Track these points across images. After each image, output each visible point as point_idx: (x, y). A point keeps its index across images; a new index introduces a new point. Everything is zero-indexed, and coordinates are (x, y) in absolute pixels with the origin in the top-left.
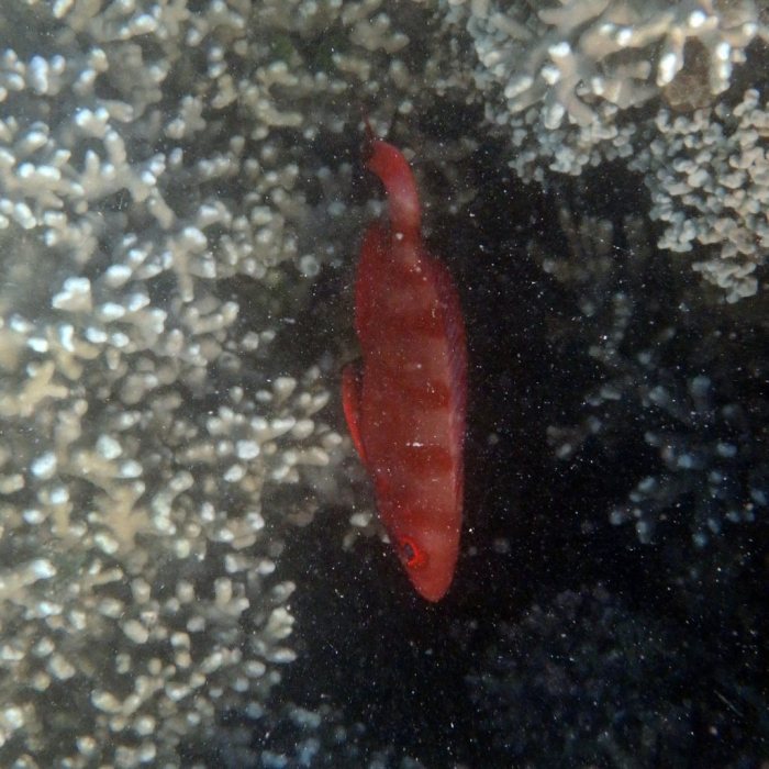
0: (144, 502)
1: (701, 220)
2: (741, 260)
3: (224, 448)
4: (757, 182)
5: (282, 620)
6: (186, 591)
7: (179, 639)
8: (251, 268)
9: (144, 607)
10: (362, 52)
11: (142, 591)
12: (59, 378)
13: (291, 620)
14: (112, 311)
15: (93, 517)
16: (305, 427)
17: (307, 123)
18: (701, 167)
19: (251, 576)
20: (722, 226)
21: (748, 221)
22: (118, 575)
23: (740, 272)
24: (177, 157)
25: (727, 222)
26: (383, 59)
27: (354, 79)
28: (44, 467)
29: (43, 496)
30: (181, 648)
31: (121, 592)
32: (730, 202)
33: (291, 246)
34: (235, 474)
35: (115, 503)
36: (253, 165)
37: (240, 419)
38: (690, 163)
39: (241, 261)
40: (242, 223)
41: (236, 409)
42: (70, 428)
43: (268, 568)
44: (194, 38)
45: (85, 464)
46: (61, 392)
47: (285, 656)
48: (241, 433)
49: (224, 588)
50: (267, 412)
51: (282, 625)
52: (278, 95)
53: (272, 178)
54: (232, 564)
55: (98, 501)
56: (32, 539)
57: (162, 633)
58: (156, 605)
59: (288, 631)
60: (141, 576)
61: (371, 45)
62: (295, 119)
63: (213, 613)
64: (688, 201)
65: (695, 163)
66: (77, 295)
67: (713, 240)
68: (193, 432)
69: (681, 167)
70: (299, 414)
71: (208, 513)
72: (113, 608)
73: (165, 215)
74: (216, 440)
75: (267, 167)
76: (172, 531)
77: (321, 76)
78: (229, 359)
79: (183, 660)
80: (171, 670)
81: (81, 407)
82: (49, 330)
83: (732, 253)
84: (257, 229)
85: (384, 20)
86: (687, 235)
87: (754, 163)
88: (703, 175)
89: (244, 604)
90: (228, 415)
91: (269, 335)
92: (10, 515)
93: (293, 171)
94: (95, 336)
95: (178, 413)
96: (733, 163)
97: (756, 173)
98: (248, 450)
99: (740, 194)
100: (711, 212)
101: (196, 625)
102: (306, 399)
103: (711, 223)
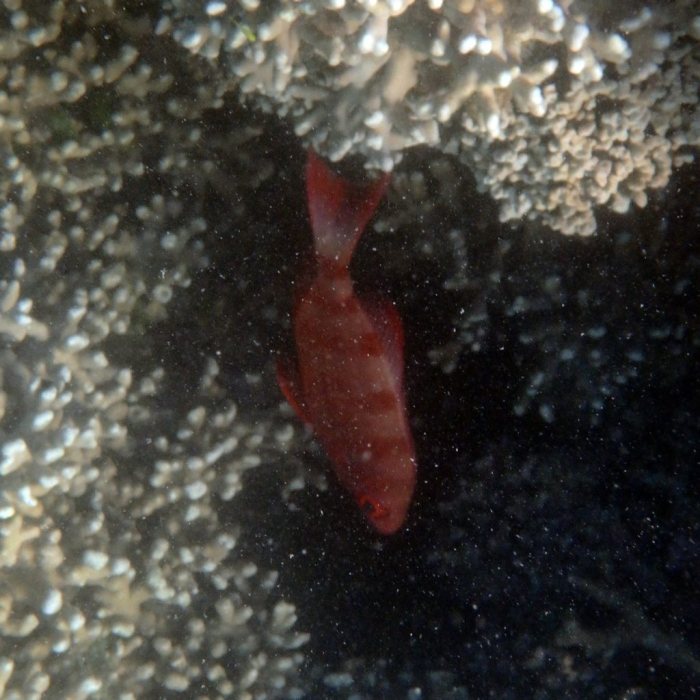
0: (140, 580)
1: (534, 192)
2: (579, 214)
3: (174, 496)
4: (579, 157)
5: (285, 612)
6: (198, 627)
7: (215, 673)
8: (122, 328)
9: (172, 657)
11: (165, 647)
12: (29, 521)
13: (291, 608)
14: (53, 455)
15: (102, 614)
16: (230, 444)
18: (521, 153)
19: (239, 582)
20: (555, 197)
21: (578, 185)
22: (138, 642)
23: (580, 222)
25: (559, 192)
27: (136, 126)
28: (53, 604)
29: (62, 626)
30: (220, 680)
31: (147, 654)
33: (141, 287)
35: (114, 593)
36: (77, 232)
37: (176, 466)
38: (509, 154)
39: (112, 325)
40: (98, 294)
41: (168, 457)
42: (53, 557)
43: (251, 570)
45: (79, 578)
46: (34, 533)
47: (301, 639)
48: (180, 480)
49: (226, 608)
50: (194, 450)
51: (288, 616)
52: (76, 167)
53: (99, 236)
54: (221, 583)
55: (99, 597)
57: (195, 672)
58: (179, 651)
59: (294, 619)
60: (159, 635)
61: (141, 92)
62: (100, 180)
63: (225, 629)
64: (515, 179)
65: (513, 152)
66: (17, 455)
67: (551, 207)
68: (139, 491)
69: (504, 159)
70: (218, 437)
71: (187, 556)
72: (148, 672)
73: (41, 331)
74: (164, 491)
76: (171, 593)
77: (108, 136)
78: (137, 413)
81: (56, 536)
82: (7, 496)
83: (572, 213)
84: (111, 292)
85: (146, 71)
86: (525, 207)
87: (571, 143)
88: (524, 159)
89: (248, 613)
90: (165, 467)
91: (159, 373)
92: (38, 651)
93: (114, 220)
94: (49, 483)
95: (118, 479)
96: (553, 149)
97: (575, 150)
98: (197, 490)
99: (565, 168)
100: (539, 184)
101: (219, 651)
102: (220, 420)
103: (544, 193)
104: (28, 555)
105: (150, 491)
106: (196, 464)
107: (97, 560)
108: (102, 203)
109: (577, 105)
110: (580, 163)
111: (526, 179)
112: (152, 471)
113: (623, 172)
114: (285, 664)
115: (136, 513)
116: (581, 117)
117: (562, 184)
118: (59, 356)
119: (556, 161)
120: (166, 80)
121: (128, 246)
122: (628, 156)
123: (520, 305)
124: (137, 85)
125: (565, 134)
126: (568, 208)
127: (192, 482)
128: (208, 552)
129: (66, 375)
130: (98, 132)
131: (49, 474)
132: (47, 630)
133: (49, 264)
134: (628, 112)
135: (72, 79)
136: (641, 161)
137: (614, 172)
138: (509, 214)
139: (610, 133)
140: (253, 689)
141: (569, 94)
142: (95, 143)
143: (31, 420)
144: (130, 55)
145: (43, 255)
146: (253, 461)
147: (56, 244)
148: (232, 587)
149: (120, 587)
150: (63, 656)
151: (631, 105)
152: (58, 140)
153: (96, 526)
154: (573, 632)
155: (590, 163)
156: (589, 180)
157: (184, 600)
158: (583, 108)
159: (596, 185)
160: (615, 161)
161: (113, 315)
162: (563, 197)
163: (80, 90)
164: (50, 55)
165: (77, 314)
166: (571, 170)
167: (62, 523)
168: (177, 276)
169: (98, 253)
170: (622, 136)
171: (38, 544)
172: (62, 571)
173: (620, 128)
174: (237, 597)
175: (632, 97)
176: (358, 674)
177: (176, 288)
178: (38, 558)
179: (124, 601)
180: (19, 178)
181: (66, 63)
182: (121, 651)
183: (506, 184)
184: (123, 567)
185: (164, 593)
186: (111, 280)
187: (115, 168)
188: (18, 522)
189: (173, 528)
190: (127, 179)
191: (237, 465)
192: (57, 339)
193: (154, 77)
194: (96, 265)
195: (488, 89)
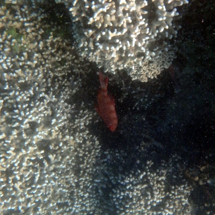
0: (74, 139)
3: (78, 125)
5: (97, 142)
7: (87, 153)
9: (80, 151)
10: (69, 61)
11: (78, 149)
12: (56, 131)
13: (98, 142)
14: (60, 121)
15: (68, 145)
16: (87, 116)
17: (65, 73)
19: (89, 138)
20: (141, 77)
24: (52, 89)
25: (142, 76)
26: (73, 61)
27: (69, 64)
28: (61, 144)
29: (63, 148)
30: (88, 154)
31: (75, 150)
32: (142, 74)
33: (71, 90)
34: (82, 128)
35: (70, 142)
36: (60, 82)
37: (79, 120)
39: (67, 97)
40: (64, 92)
41: (77, 118)
42: (60, 137)
43: (91, 136)
44: (46, 71)
45: (65, 140)
46: (57, 133)
47: (100, 147)
48: (79, 122)
49: (88, 142)
50: (81, 117)
51: (98, 143)
52: (60, 72)
53: (64, 82)
54: (87, 138)
55: (68, 142)
56: (64, 154)
57: (84, 153)
58: (81, 150)
59: (99, 143)
60: (77, 147)
61: (70, 59)
62: (64, 74)
63: (88, 146)
64: (134, 74)
66: (54, 121)
67: (141, 78)
68: (73, 124)
70: (85, 115)
71: (81, 134)
72: (76, 153)
75: (62, 81)
78: (71, 111)
79: (89, 155)
80: (88, 157)
81: (61, 133)
82: (53, 128)
84: (66, 92)
86: (136, 78)
87: (144, 68)
88: (136, 71)
89: (91, 143)
90: (77, 120)
91: (75, 105)
92: (59, 152)
93: (66, 80)
94: (60, 125)
95: (69, 122)
96: (141, 69)
97: (145, 69)
98: (82, 124)
99: (143, 72)
100: (138, 74)
101: (87, 149)
102: (85, 112)
103: (139, 76)
104: (56, 136)
105: (74, 124)
106: (82, 120)
107: (68, 137)
108: (64, 77)
109: (145, 62)
110: (146, 71)
111: (136, 74)
112: (75, 121)
113: (153, 72)
114: (98, 151)
115: (72, 128)
116: (146, 64)
117: (143, 75)
118: (59, 104)
119: (142, 71)
120: (74, 57)
121: (68, 84)
122: (154, 70)
123: (134, 92)
124: (69, 58)
125: (143, 67)
126: (144, 78)
127: (81, 123)
128: (84, 133)
129: (61, 107)
130: (63, 66)
131: (60, 124)
132: (60, 148)
133: (56, 88)
134: (154, 63)
135: (59, 58)
136: (156, 71)
137: (151, 73)
138: (133, 79)
139: (151, 66)
140: (93, 155)
141: (144, 61)
142: (63, 67)
143: (56, 115)
144: (68, 53)
145: (55, 86)
146: (91, 118)
147: (57, 85)
148: (88, 139)
149: (71, 141)
150: (63, 152)
151: (154, 62)
152: (57, 67)
153: (67, 131)
154: (143, 143)
155: (147, 71)
156: (147, 74)
157: (81, 142)
158: (146, 63)
159: (148, 75)
160: (152, 71)
161: (67, 96)
162: (143, 77)
163: (60, 59)
164: (55, 54)
165: (62, 97)
166: (144, 72)
167: (61, 131)
168: (77, 89)
169: (64, 85)
170: (153, 67)
171: (58, 135)
172: (62, 139)
173: (152, 66)
174: (89, 140)
175: (155, 61)
176: (109, 152)
177: (76, 90)
178: (58, 137)
179: (72, 143)
180: (51, 74)
181: (58, 55)
182: (72, 150)
183: (133, 75)
184: (72, 138)
185: (78, 141)
186: (66, 90)
187: (66, 71)
188: (55, 132)
189: (78, 130)
190: (68, 73)
191: (88, 119)
192: (59, 101)
193: (72, 56)
194: (64, 88)
195: (132, 61)
